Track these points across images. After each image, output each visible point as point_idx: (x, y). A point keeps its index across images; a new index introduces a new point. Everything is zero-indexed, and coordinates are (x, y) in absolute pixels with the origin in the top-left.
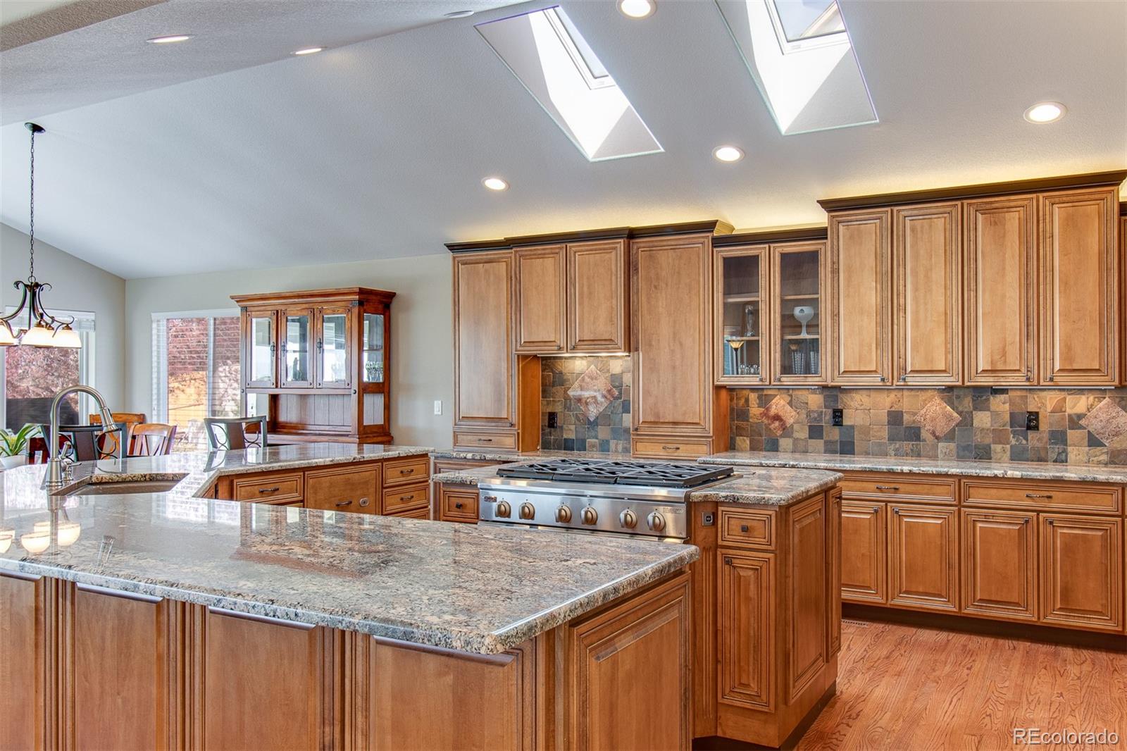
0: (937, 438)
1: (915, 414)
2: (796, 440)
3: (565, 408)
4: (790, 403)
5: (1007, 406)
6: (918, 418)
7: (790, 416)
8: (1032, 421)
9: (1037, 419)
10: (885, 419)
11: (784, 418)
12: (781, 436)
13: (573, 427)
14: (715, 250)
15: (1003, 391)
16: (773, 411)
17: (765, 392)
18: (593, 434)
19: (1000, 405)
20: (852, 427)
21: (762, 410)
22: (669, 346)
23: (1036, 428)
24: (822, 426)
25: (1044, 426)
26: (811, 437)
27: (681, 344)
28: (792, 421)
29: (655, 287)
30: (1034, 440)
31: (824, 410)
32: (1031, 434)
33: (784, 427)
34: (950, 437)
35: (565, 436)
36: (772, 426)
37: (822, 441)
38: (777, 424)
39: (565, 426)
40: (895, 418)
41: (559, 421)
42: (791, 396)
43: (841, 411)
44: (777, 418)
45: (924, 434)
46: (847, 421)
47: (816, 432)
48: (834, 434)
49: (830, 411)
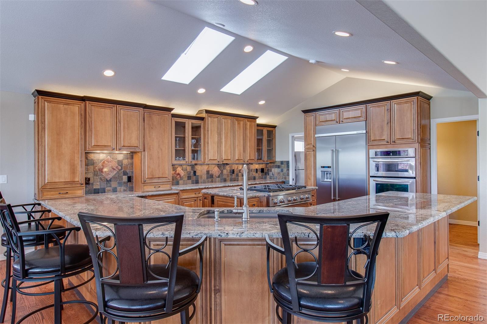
0: (216, 177)
1: (212, 171)
2: (184, 181)
3: (94, 175)
4: (182, 169)
5: (229, 168)
6: (212, 172)
7: (182, 173)
8: (233, 172)
9: (234, 172)
10: (206, 173)
11: (181, 174)
12: (180, 180)
13: (99, 183)
14: (172, 118)
15: (229, 164)
16: (177, 172)
17: (175, 166)
18: (109, 185)
19: (228, 168)
20: (198, 176)
21: (174, 172)
22: (157, 150)
23: (234, 173)
24: (191, 176)
25: (235, 173)
26: (188, 180)
27: (161, 150)
28: (183, 175)
29: (152, 128)
30: (234, 176)
31: (191, 171)
32: (233, 175)
33: (180, 177)
34: (219, 177)
35: (94, 188)
36: (177, 177)
37: (191, 180)
38: (179, 176)
39: (94, 183)
40: (208, 172)
41: (91, 182)
42: (182, 167)
43: (196, 171)
44: (179, 174)
45: (214, 176)
46: (197, 174)
47: (189, 178)
48: (194, 178)
49: (193, 171)
